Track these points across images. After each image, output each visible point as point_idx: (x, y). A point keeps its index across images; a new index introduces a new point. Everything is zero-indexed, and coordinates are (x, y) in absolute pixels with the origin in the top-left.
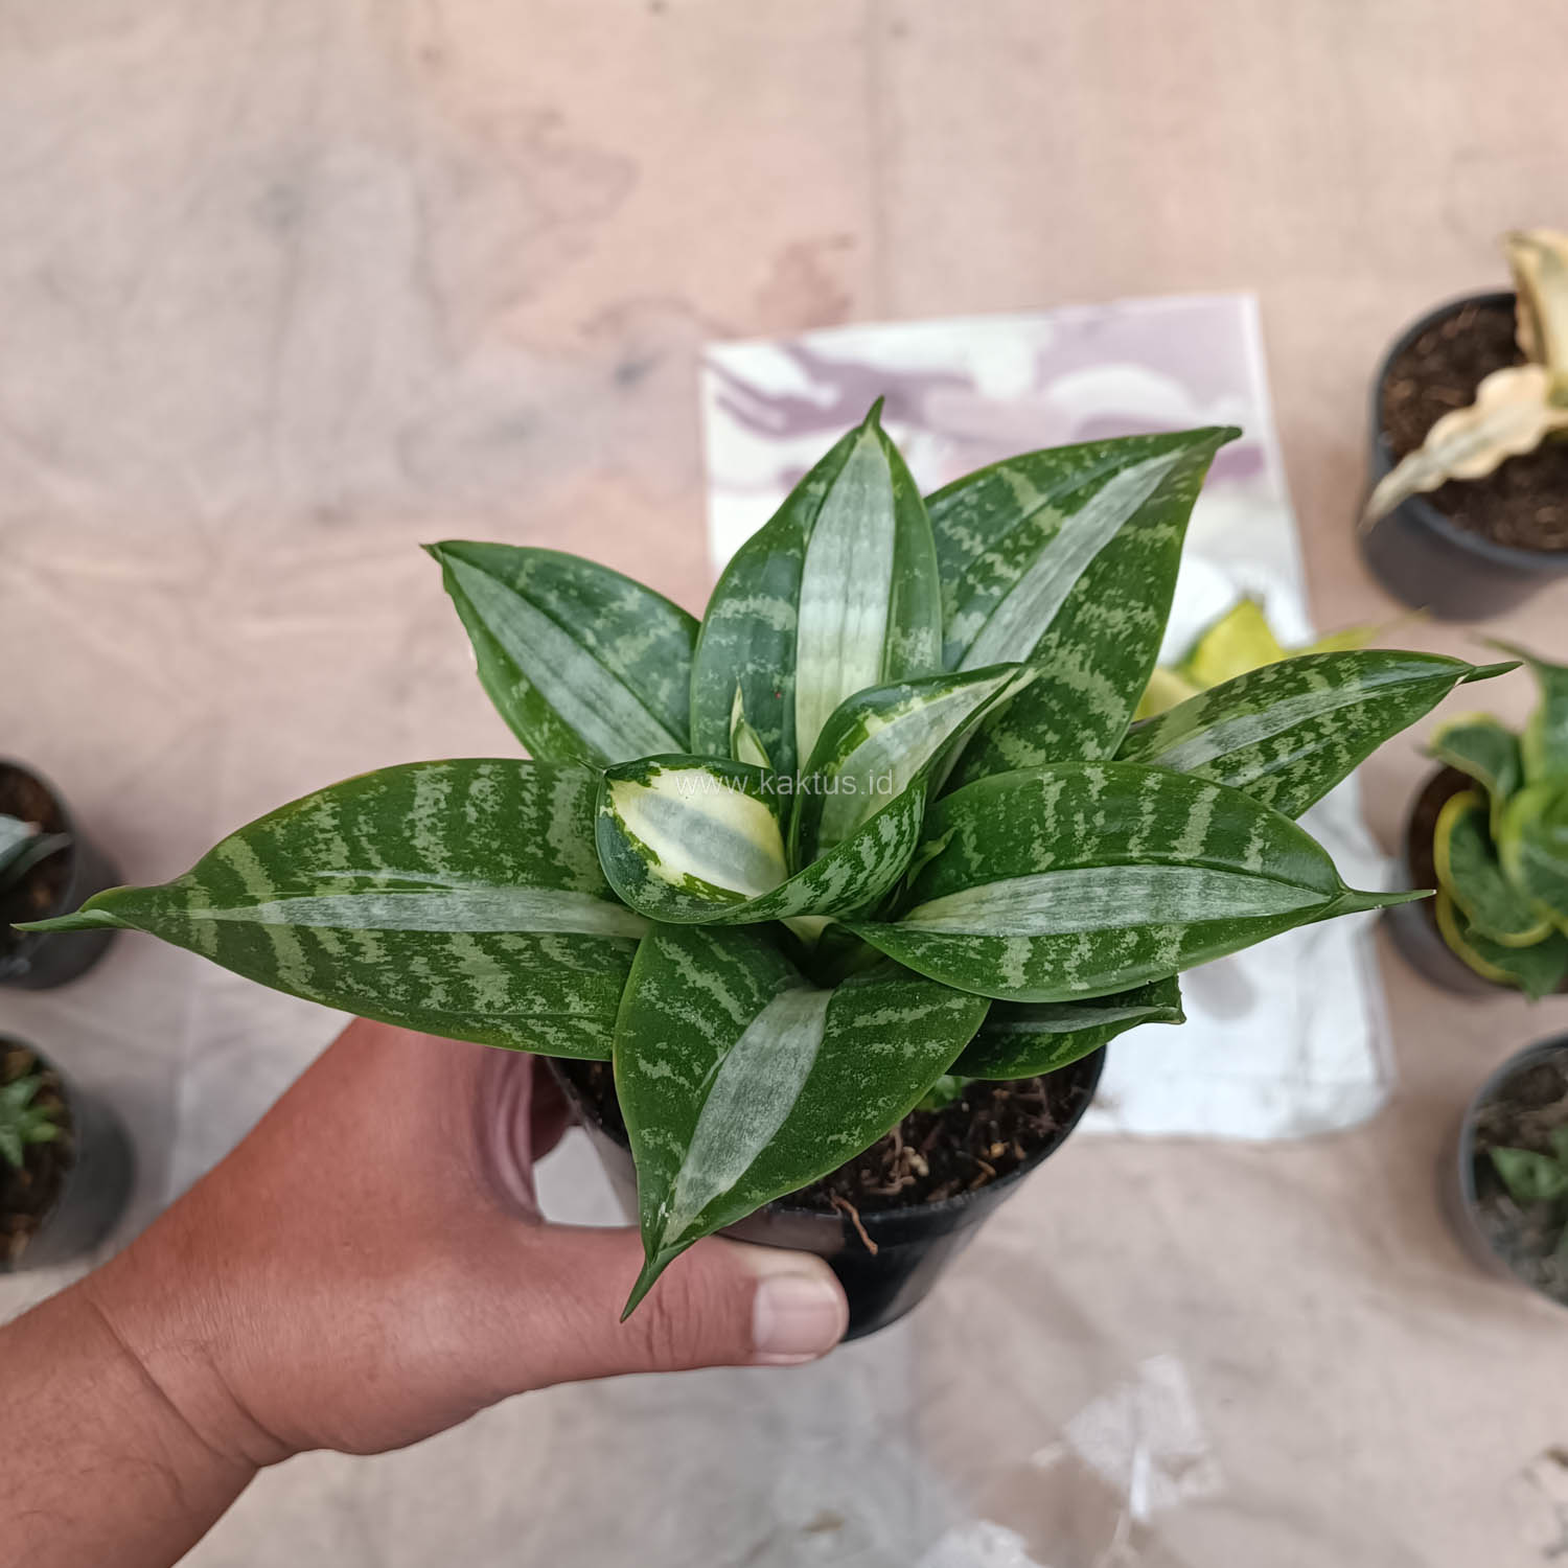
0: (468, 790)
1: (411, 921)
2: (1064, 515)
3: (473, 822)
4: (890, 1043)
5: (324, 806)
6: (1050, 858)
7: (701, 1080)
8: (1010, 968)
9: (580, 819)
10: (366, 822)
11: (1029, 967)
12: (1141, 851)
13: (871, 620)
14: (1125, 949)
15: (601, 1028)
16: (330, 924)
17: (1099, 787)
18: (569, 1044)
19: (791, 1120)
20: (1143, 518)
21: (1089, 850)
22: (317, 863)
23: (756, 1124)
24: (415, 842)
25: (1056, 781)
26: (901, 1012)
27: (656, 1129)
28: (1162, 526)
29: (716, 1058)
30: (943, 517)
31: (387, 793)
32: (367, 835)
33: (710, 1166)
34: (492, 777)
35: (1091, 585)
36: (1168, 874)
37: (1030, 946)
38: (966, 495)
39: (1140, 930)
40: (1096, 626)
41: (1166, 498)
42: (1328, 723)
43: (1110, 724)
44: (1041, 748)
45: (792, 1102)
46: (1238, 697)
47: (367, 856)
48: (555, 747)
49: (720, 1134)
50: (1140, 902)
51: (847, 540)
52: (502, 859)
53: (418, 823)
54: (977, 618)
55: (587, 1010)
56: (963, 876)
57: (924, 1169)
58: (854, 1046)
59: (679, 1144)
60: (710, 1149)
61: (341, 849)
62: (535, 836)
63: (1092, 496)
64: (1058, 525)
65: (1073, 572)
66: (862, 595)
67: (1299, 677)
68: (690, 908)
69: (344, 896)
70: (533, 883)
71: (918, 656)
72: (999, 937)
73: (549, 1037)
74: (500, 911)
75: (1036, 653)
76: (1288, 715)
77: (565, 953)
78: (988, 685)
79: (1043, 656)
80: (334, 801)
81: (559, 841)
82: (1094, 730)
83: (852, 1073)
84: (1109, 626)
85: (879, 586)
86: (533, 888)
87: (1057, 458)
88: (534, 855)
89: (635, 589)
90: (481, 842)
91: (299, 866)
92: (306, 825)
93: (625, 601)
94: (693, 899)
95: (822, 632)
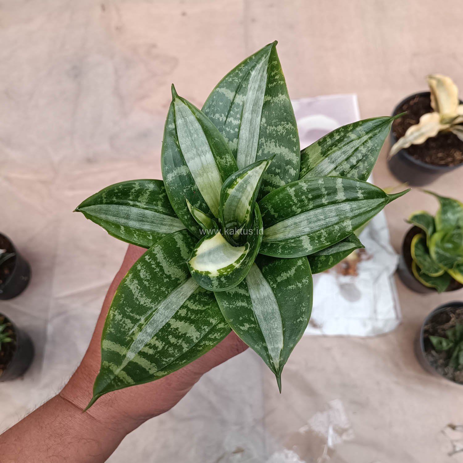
0: (141, 278)
1: (157, 326)
2: (243, 96)
3: (148, 285)
4: (293, 285)
5: (115, 314)
6: (300, 210)
7: (255, 321)
8: (306, 245)
9: (168, 261)
10: (127, 309)
11: (311, 243)
13: (209, 157)
14: (336, 231)
15: (223, 324)
16: (143, 345)
17: (305, 188)
18: (222, 335)
19: (283, 321)
20: (270, 92)
21: (311, 205)
22: (127, 331)
23: (276, 325)
24: (141, 304)
25: (291, 188)
26: (288, 273)
27: (257, 344)
28: (280, 95)
29: (253, 311)
31: (125, 296)
32: (131, 312)
33: (274, 343)
34: (143, 268)
35: (266, 120)
36: (338, 207)
37: (308, 237)
39: (336, 224)
40: (274, 133)
41: (275, 83)
43: (294, 162)
44: (277, 175)
45: (279, 313)
46: (330, 146)
47: (135, 318)
49: (269, 333)
50: (334, 217)
51: (190, 138)
52: (162, 290)
53: (138, 298)
54: (235, 140)
55: (217, 321)
56: (274, 219)
58: (284, 289)
60: (270, 338)
61: (128, 321)
62: (163, 275)
63: (248, 86)
64: (243, 100)
65: (257, 117)
66: (203, 152)
67: (347, 136)
68: (226, 281)
69: (139, 334)
70: (173, 289)
71: (229, 163)
72: (298, 238)
73: (217, 337)
74: (172, 304)
75: (260, 146)
76: (349, 149)
77: (196, 305)
78: (258, 168)
79: (262, 146)
80: (116, 310)
81: (168, 272)
82: (290, 165)
83: (289, 298)
84: (278, 132)
85: (206, 147)
86: (173, 291)
87: (230, 77)
88: (167, 281)
89: (136, 182)
90: (154, 289)
91: (124, 335)
92: (116, 323)
93: (135, 187)
94: (224, 276)
95: (198, 169)
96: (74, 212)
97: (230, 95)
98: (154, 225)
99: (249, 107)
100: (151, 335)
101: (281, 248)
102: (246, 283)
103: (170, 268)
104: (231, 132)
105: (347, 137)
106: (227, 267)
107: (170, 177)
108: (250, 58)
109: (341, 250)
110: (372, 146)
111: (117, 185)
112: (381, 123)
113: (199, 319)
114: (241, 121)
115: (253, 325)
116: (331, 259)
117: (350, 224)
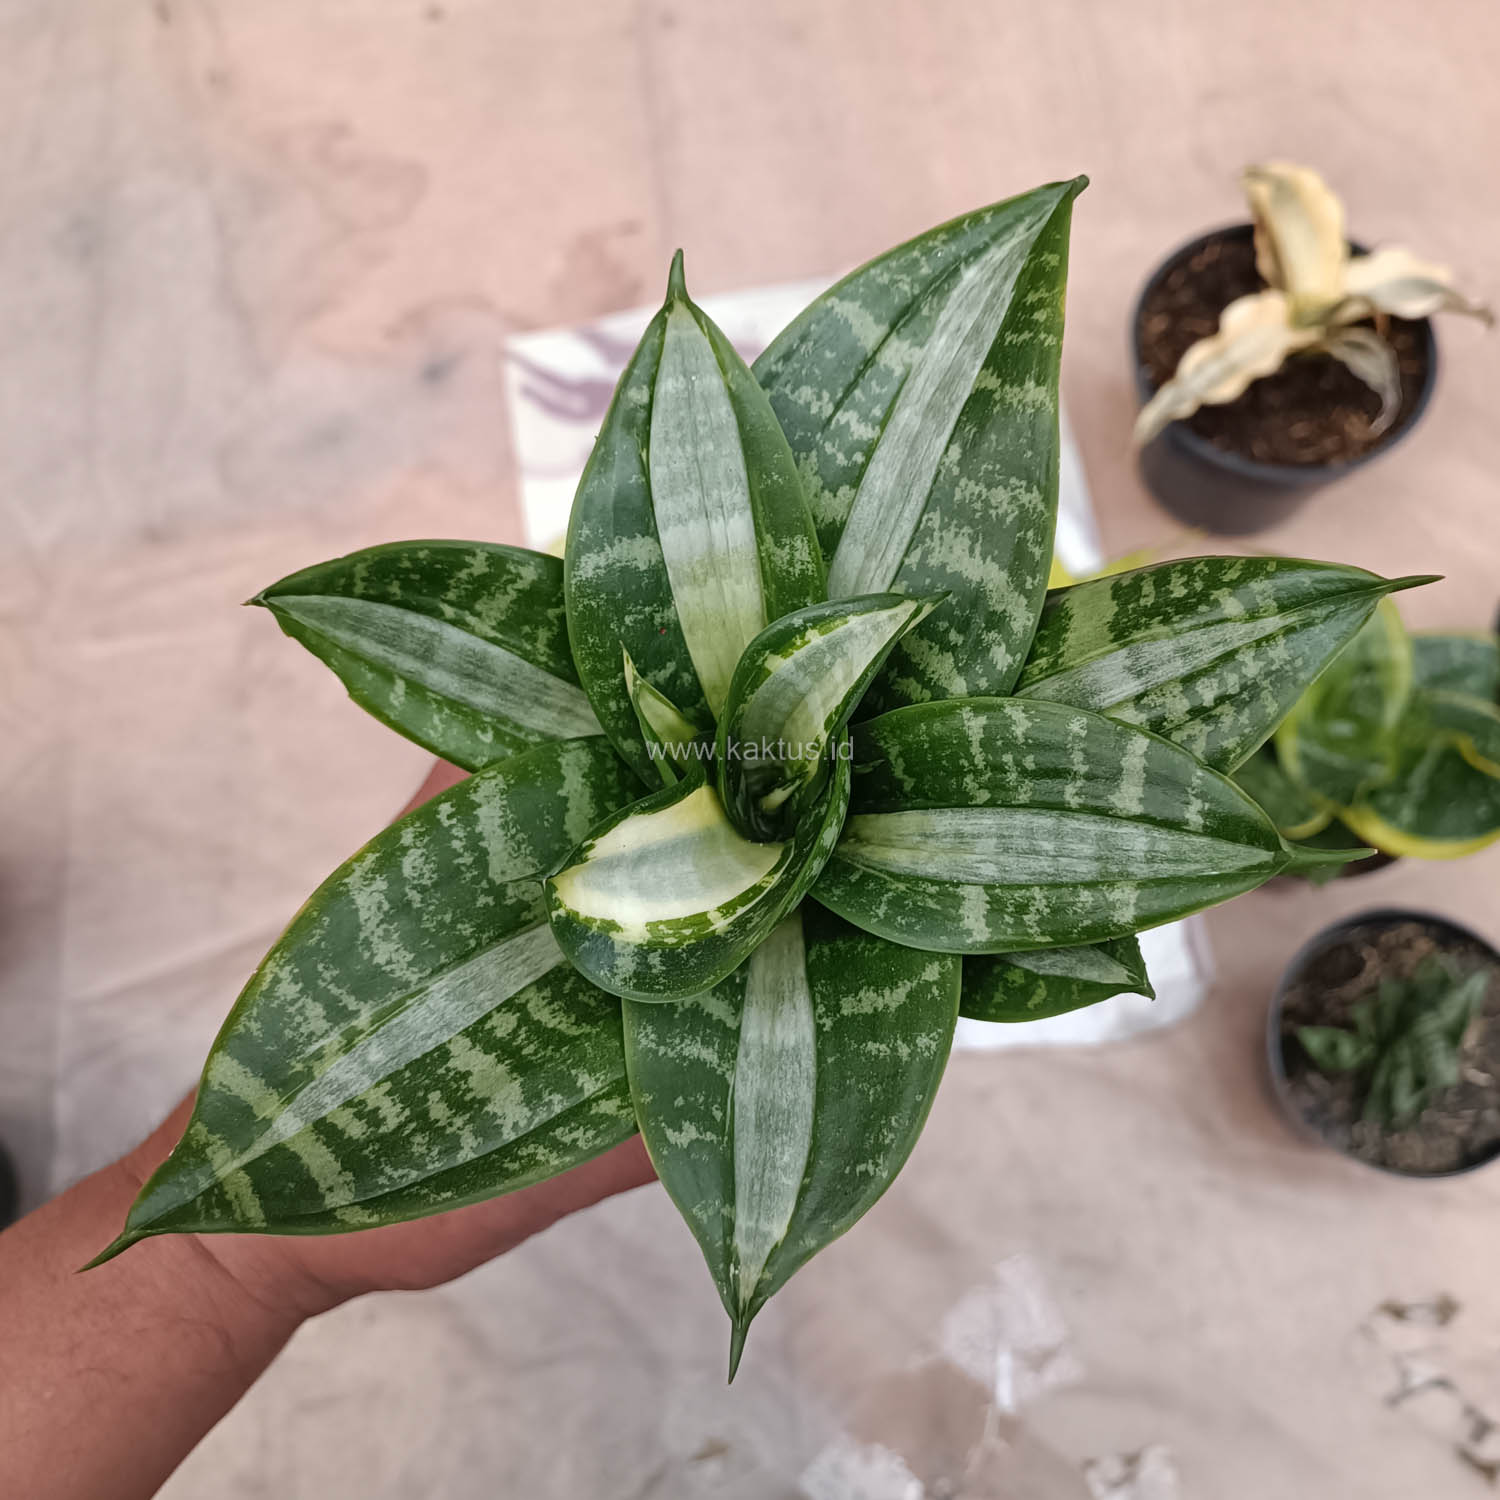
0: (403, 874)
1: (407, 1048)
2: (911, 345)
3: (419, 905)
4: (883, 1042)
5: (281, 975)
6: (984, 796)
7: (723, 1122)
8: (972, 920)
9: (513, 837)
10: (326, 968)
11: (990, 918)
12: (1078, 803)
13: (736, 529)
14: (1082, 909)
15: (616, 1101)
16: (340, 1101)
17: (1022, 729)
18: (599, 1139)
19: (815, 1150)
20: (1004, 363)
21: (1025, 793)
22: (301, 1041)
23: (786, 1158)
24: (376, 961)
25: (976, 716)
26: (882, 995)
27: (704, 1202)
28: (1030, 384)
29: (728, 1086)
31: (331, 922)
32: (334, 980)
33: (759, 1214)
34: (418, 844)
35: (964, 454)
36: (1111, 831)
37: (987, 896)
39: (1090, 885)
40: (978, 506)
41: (1026, 335)
42: (1249, 661)
43: (1017, 626)
44: (948, 651)
45: (810, 1121)
46: (1151, 613)
47: (341, 1004)
48: (454, 734)
49: (757, 1175)
50: (1088, 859)
51: (689, 448)
52: (460, 930)
53: (371, 939)
54: (844, 491)
55: (599, 1086)
56: (898, 793)
58: (850, 1045)
59: (728, 1205)
60: (754, 1193)
61: (315, 1010)
62: (479, 883)
63: (938, 315)
64: (907, 360)
65: (939, 432)
66: (722, 507)
67: (1212, 598)
68: (664, 968)
69: (339, 1060)
70: (497, 937)
71: (798, 566)
72: (953, 884)
73: (580, 1143)
74: (479, 985)
75: (919, 536)
76: (1206, 645)
77: (554, 1011)
78: (884, 614)
79: (928, 540)
80: (288, 962)
81: (503, 873)
82: (999, 633)
83: (858, 1082)
84: (992, 507)
85: (736, 492)
86: (498, 941)
87: (888, 269)
88: (486, 905)
89: (478, 551)
90: (435, 923)
91: (288, 1052)
92: (274, 1005)
93: (472, 565)
94: (663, 951)
95: (691, 558)
97: (867, 330)
98: (510, 697)
99: (922, 389)
100: (378, 1075)
101: (890, 902)
102: (744, 981)
103: (511, 864)
104: (838, 462)
105: (1208, 602)
106: (686, 919)
107: (590, 566)
108: (976, 218)
109: (1079, 975)
110: (1287, 662)
111: (412, 548)
112: (1342, 586)
113: (544, 1063)
114: (882, 431)
116: (1039, 991)
117: (1133, 901)
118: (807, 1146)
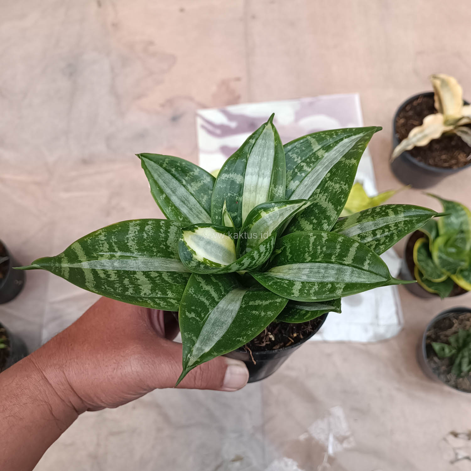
0: (145, 229)
1: (125, 267)
2: (325, 152)
3: (145, 238)
4: (258, 311)
5: (102, 233)
6: (310, 258)
7: (203, 318)
8: (295, 290)
9: (177, 237)
10: (114, 238)
11: (300, 291)
12: (335, 260)
13: (265, 182)
14: (327, 289)
16: (102, 268)
17: (325, 239)
18: (167, 306)
19: (227, 333)
20: (348, 156)
21: (321, 257)
22: (99, 250)
23: (217, 332)
24: (128, 244)
25: (313, 236)
26: (262, 302)
27: (189, 333)
28: (353, 159)
29: (209, 312)
30: (289, 151)
31: (121, 229)
32: (115, 242)
33: (203, 344)
34: (152, 225)
35: (330, 175)
36: (342, 268)
37: (301, 285)
38: (297, 145)
40: (331, 188)
41: (355, 150)
42: (392, 227)
43: (332, 219)
44: (311, 224)
45: (229, 326)
46: (368, 215)
47: (114, 248)
48: (172, 214)
49: (207, 334)
50: (333, 275)
51: (260, 157)
52: (153, 249)
53: (129, 238)
54: (297, 182)
55: (173, 296)
56: (286, 260)
57: (273, 339)
58: (248, 311)
59: (195, 337)
60: (204, 339)
61: (106, 246)
62: (163, 242)
63: (334, 147)
64: (324, 155)
65: (326, 170)
66: (263, 174)
67: (386, 211)
69: (106, 260)
70: (162, 256)
71: (278, 194)
72: (293, 281)
73: (161, 304)
74: (152, 265)
75: (313, 195)
76: (382, 223)
77: (169, 278)
78: (297, 205)
79: (315, 196)
80: (105, 232)
81: (170, 244)
82: (327, 220)
83: (246, 319)
84: (334, 189)
85: (268, 172)
86: (161, 258)
87: (325, 134)
88: (163, 248)
89: (197, 168)
90: (147, 244)
91: (94, 251)
92: (97, 239)
93: (195, 172)
94: (205, 266)
95: (251, 185)
96: (136, 155)
97: (316, 147)
98: (191, 212)
100: (115, 268)
102: (225, 295)
103: (174, 243)
104: (298, 174)
106: (215, 263)
107: (224, 177)
108: (351, 129)
111: (182, 161)
113: (160, 285)
114: (312, 170)
115: (198, 318)
116: (308, 314)
118: (225, 332)
